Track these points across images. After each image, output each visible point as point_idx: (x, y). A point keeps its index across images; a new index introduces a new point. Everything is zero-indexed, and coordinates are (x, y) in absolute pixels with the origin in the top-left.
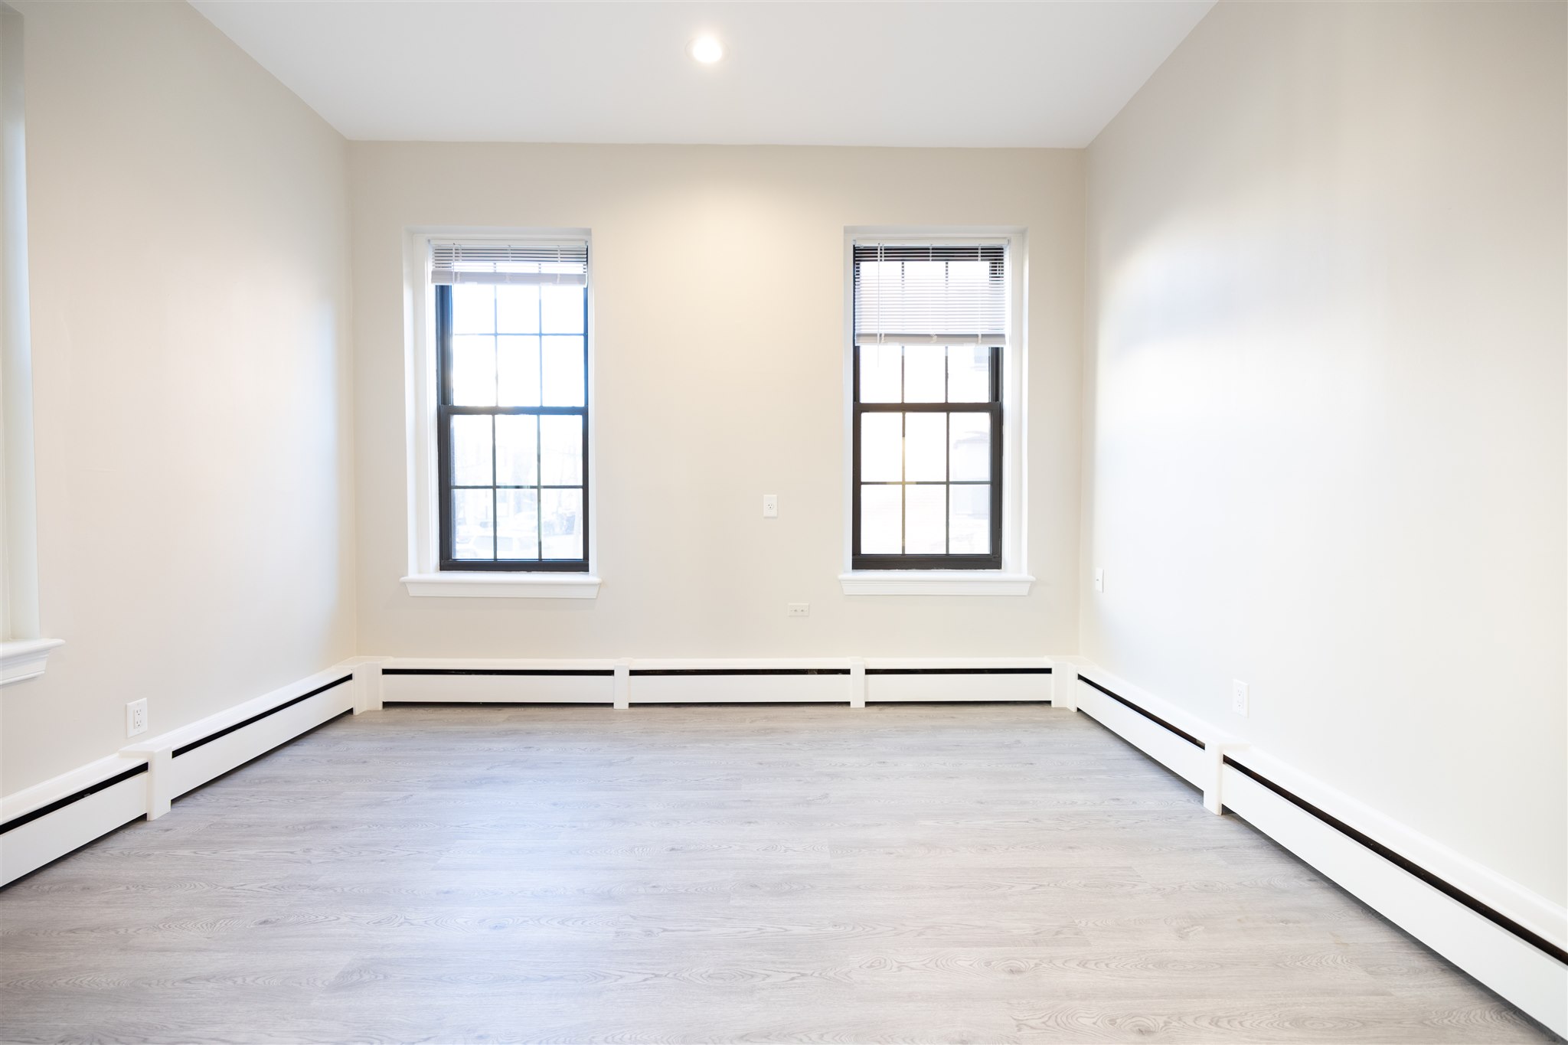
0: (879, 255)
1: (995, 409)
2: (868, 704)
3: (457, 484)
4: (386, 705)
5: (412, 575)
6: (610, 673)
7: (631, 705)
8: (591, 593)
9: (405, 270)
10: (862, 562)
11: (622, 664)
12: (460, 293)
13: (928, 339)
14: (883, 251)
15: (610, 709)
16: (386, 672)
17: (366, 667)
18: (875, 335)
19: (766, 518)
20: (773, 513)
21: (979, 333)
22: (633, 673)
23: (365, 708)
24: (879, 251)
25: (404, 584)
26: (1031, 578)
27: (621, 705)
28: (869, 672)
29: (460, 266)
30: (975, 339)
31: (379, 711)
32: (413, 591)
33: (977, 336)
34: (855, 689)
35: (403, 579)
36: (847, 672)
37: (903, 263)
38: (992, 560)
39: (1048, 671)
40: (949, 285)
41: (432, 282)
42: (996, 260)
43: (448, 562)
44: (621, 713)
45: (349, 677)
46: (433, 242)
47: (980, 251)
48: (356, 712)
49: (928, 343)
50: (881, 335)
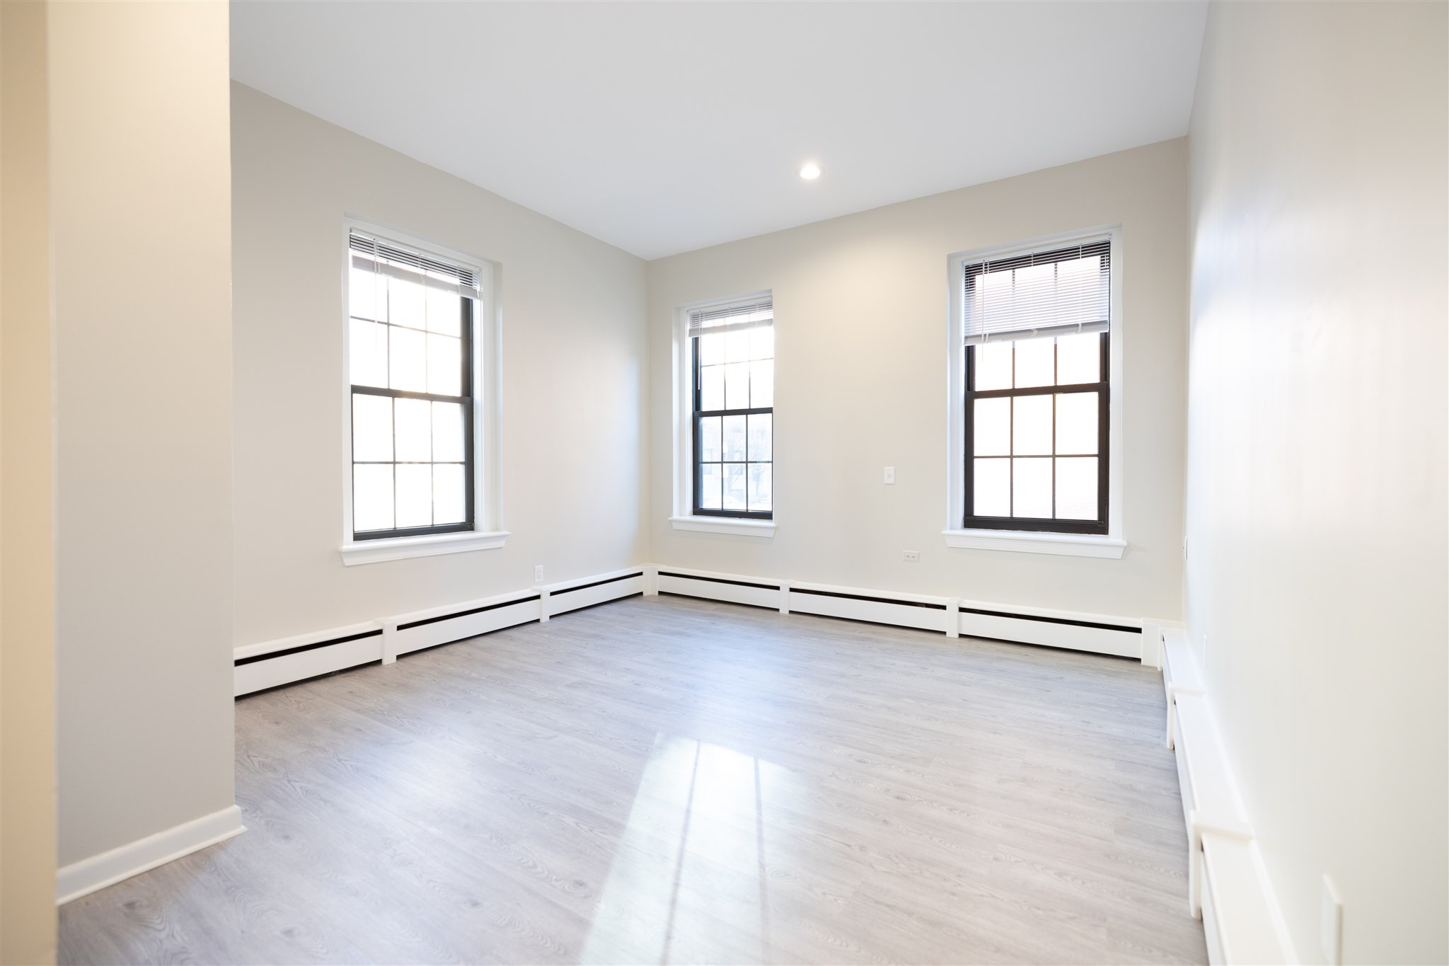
0: (984, 270)
1: (1103, 389)
2: (961, 636)
3: (704, 461)
4: (660, 593)
5: (676, 516)
6: (778, 588)
7: (791, 612)
8: (770, 534)
9: (674, 332)
10: (972, 521)
11: (786, 584)
12: (705, 340)
13: (1030, 333)
14: (988, 266)
15: (777, 612)
16: (660, 573)
17: (650, 570)
18: (980, 336)
19: (886, 484)
20: (891, 481)
21: (1080, 323)
22: (792, 590)
23: (649, 594)
24: (984, 267)
25: (671, 521)
26: (1125, 543)
27: (784, 611)
28: (962, 610)
29: (706, 324)
30: (1076, 328)
31: (654, 596)
32: (675, 526)
33: (1077, 325)
34: (950, 622)
35: (670, 518)
36: (944, 608)
37: (1014, 272)
38: (1099, 526)
39: (1138, 630)
40: (1058, 283)
41: (689, 336)
42: (1104, 253)
43: (698, 510)
44: (784, 616)
45: (641, 574)
46: (691, 312)
47: (1081, 250)
48: (644, 594)
49: (1029, 337)
50: (985, 335)
